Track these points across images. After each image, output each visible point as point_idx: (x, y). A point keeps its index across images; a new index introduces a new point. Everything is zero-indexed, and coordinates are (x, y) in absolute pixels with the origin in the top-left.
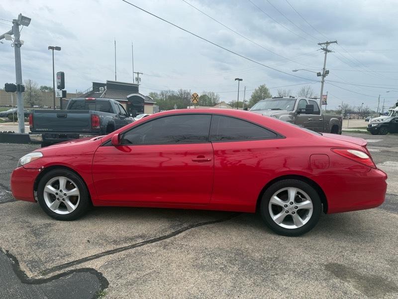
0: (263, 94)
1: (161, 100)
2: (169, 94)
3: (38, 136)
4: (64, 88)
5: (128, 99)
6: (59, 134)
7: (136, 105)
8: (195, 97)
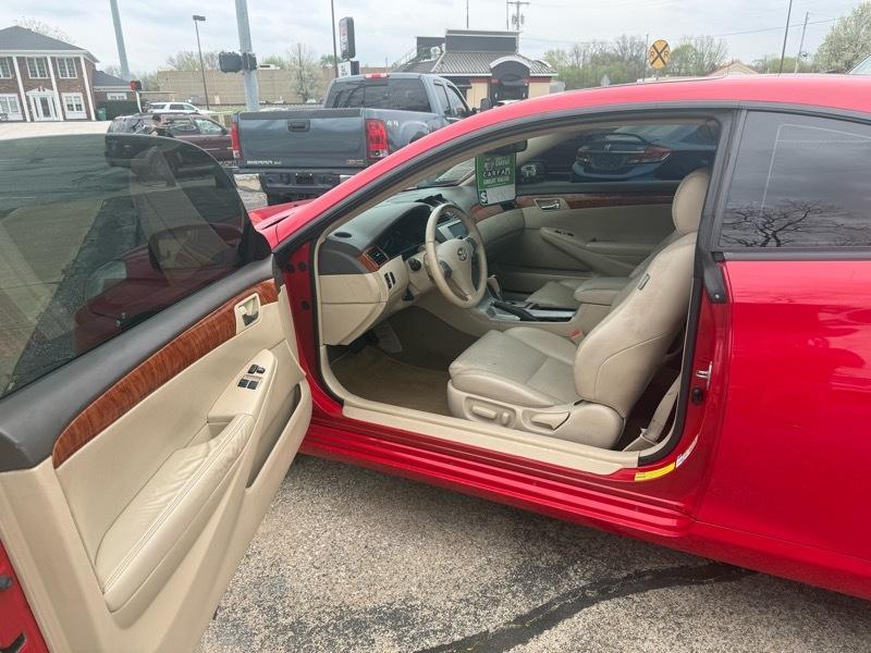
0: (863, 30)
1: (573, 67)
2: (593, 50)
3: (251, 179)
4: (353, 56)
5: (492, 70)
6: (297, 172)
7: (511, 84)
8: (660, 50)
